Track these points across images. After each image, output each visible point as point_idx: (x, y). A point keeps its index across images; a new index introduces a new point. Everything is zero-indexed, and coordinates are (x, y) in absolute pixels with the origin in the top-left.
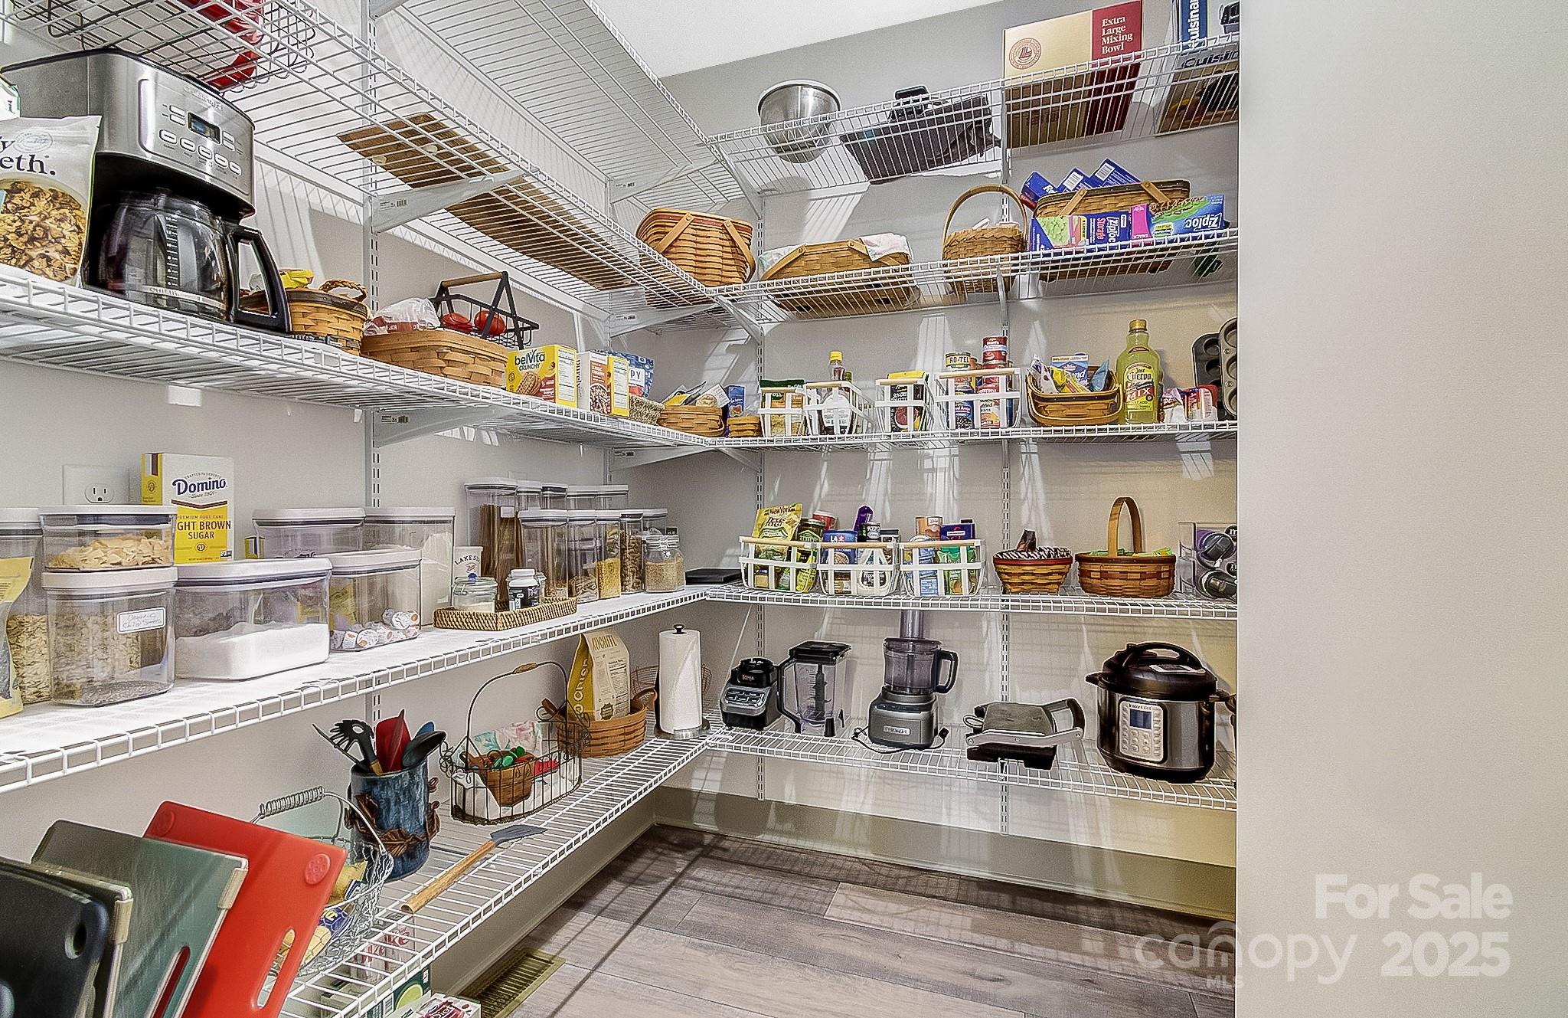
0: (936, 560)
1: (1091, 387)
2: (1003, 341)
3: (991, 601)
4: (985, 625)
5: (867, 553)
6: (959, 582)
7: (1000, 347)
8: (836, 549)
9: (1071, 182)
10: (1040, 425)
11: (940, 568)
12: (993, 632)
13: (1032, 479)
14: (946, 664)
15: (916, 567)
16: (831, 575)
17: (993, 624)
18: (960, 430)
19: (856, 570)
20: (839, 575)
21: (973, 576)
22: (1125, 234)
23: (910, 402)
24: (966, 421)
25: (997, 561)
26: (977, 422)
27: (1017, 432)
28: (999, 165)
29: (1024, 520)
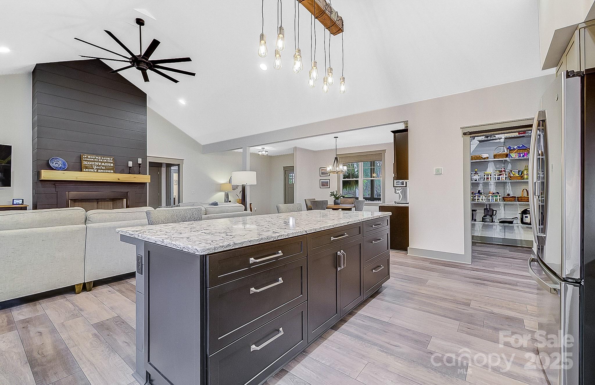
0: (493, 197)
1: (519, 174)
2: (504, 168)
3: (502, 203)
4: (501, 207)
5: (482, 196)
6: (497, 200)
7: (504, 169)
8: (477, 196)
9: (515, 147)
10: (511, 180)
11: (494, 198)
12: (502, 208)
13: (509, 186)
14: (495, 212)
15: (490, 198)
16: (476, 199)
17: (502, 207)
18: (498, 180)
19: (480, 198)
20: (477, 199)
21: (500, 199)
22: (523, 156)
23: (489, 177)
24: (499, 179)
25: (503, 197)
26: (500, 179)
27: (507, 181)
28: (503, 141)
29: (508, 192)
